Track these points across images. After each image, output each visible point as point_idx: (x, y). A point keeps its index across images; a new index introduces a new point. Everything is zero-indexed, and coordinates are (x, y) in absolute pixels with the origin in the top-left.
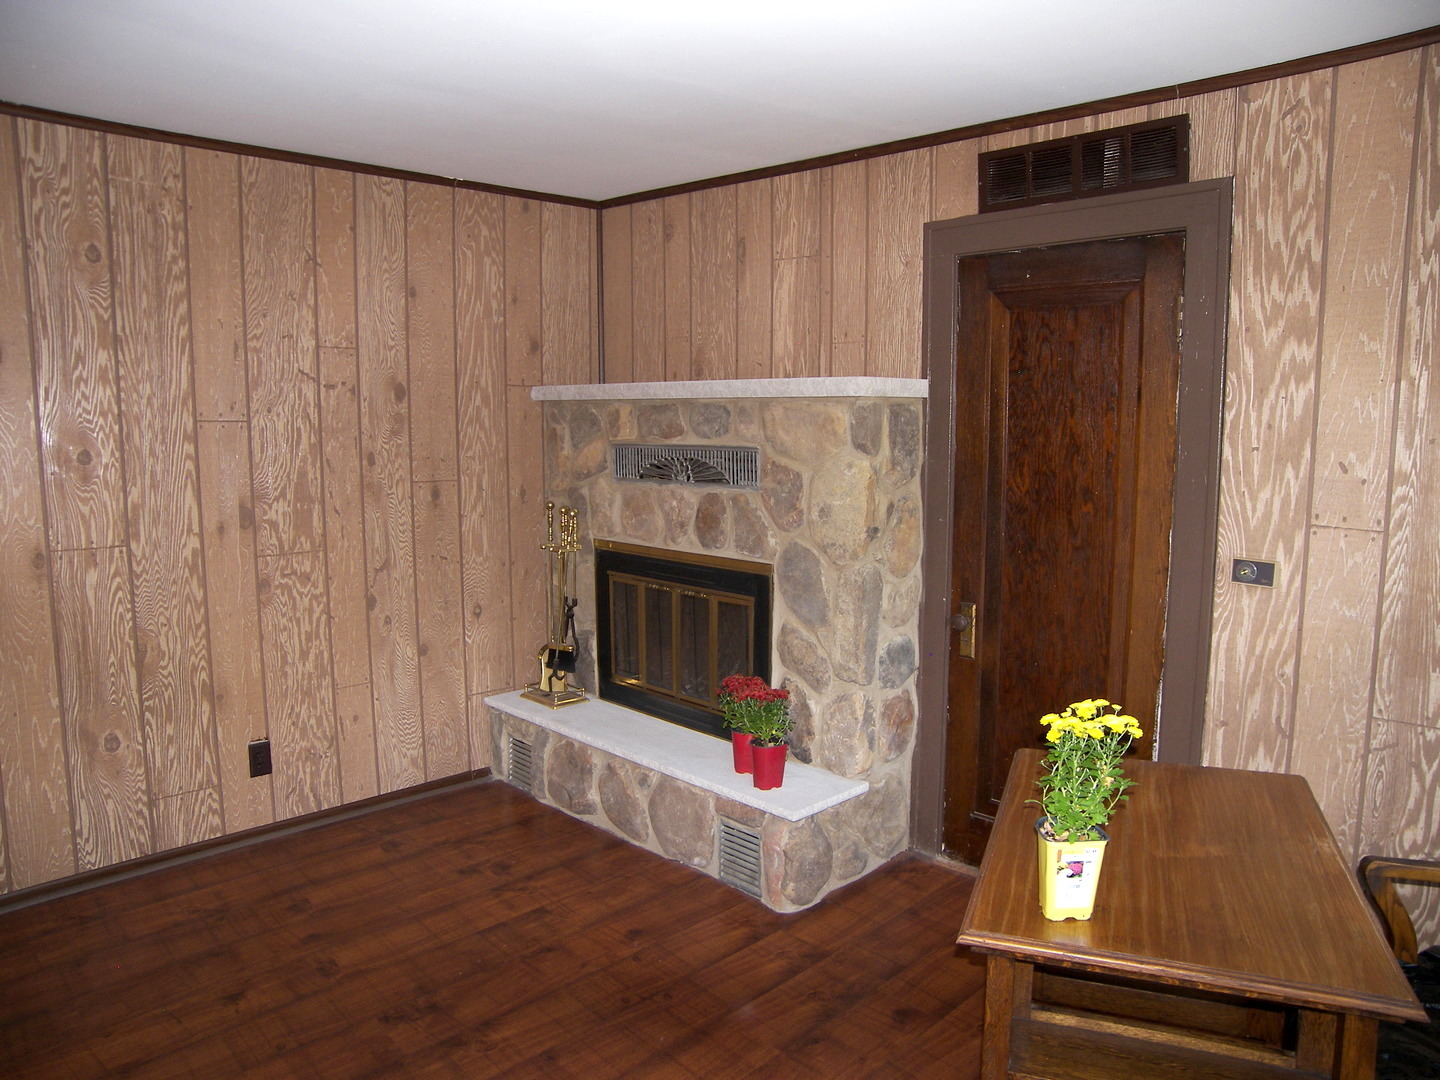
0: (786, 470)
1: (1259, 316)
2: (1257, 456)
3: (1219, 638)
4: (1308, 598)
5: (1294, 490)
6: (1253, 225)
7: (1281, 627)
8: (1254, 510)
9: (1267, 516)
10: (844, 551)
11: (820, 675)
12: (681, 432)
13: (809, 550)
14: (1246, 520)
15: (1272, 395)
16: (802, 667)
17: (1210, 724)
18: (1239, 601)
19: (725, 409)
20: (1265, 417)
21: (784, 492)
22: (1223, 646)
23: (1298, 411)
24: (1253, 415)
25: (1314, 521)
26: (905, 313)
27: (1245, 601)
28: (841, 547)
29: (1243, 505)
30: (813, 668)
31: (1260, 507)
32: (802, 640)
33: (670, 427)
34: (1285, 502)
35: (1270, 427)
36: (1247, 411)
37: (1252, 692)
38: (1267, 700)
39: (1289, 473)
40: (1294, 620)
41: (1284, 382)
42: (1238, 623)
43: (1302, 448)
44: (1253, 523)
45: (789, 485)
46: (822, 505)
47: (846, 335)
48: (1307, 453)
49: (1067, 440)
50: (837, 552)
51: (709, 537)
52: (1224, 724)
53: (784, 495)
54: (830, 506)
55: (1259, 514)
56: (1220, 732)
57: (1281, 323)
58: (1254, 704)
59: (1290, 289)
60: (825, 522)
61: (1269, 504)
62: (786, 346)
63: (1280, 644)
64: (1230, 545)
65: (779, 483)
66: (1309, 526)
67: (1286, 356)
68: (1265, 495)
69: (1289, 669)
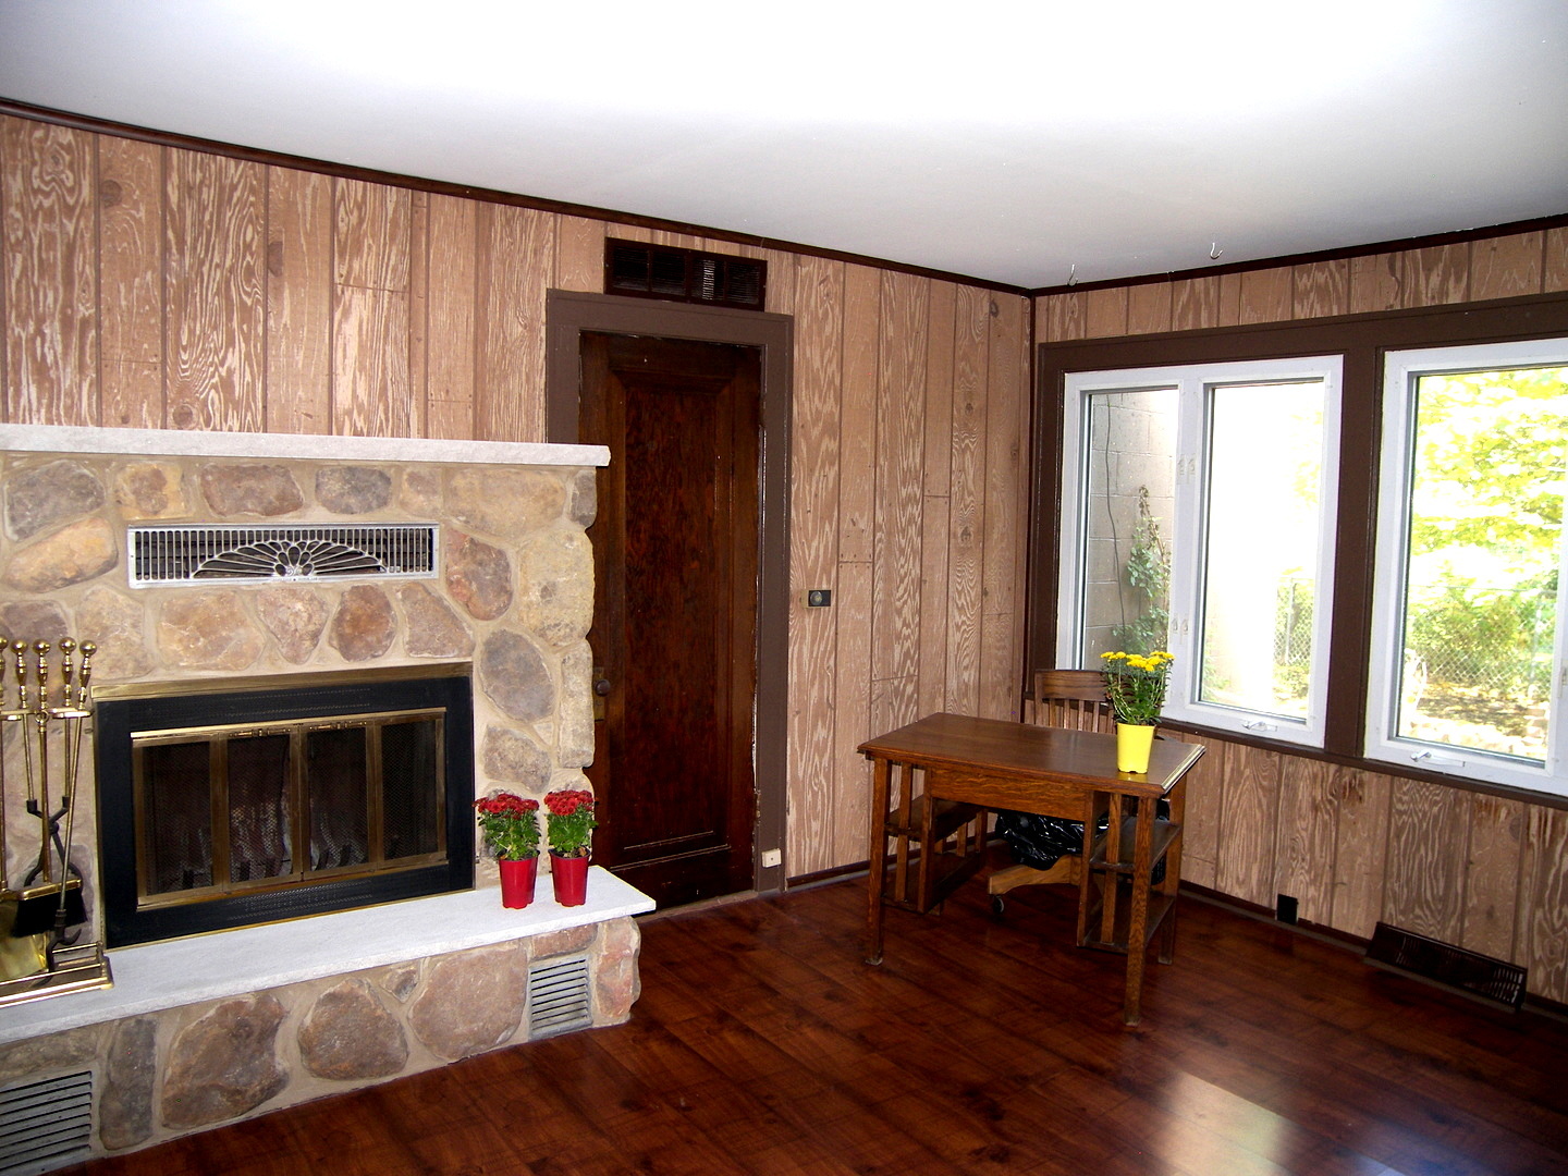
0: (487, 549)
1: (809, 418)
2: (810, 516)
3: (793, 650)
4: (839, 611)
5: (831, 539)
6: (805, 354)
7: (826, 634)
8: (810, 555)
9: (817, 557)
10: (572, 630)
11: (544, 772)
12: (297, 505)
13: (520, 637)
14: (805, 561)
15: (817, 474)
16: (522, 769)
17: (790, 715)
18: (803, 621)
19: (382, 474)
20: (813, 489)
21: (487, 574)
22: (795, 656)
23: (831, 485)
24: (807, 487)
25: (841, 559)
26: (524, 377)
27: (807, 620)
28: (567, 625)
29: (804, 552)
30: (536, 766)
31: (813, 552)
32: (516, 740)
33: (282, 497)
34: (826, 547)
35: (816, 495)
36: (804, 487)
37: (813, 685)
38: (821, 687)
39: (827, 528)
40: (833, 628)
41: (823, 466)
42: (803, 638)
43: (833, 511)
44: (810, 564)
45: (493, 565)
46: (545, 583)
47: (447, 391)
48: (836, 513)
49: (677, 508)
50: (562, 633)
51: (361, 645)
52: (798, 713)
53: (488, 577)
54: (554, 584)
55: (812, 557)
56: (796, 719)
57: (821, 424)
58: (815, 693)
59: (825, 402)
60: (548, 602)
61: (818, 549)
62: (355, 396)
63: (826, 648)
64: (798, 582)
65: (480, 564)
66: (838, 562)
67: (823, 448)
68: (815, 544)
69: (832, 662)
